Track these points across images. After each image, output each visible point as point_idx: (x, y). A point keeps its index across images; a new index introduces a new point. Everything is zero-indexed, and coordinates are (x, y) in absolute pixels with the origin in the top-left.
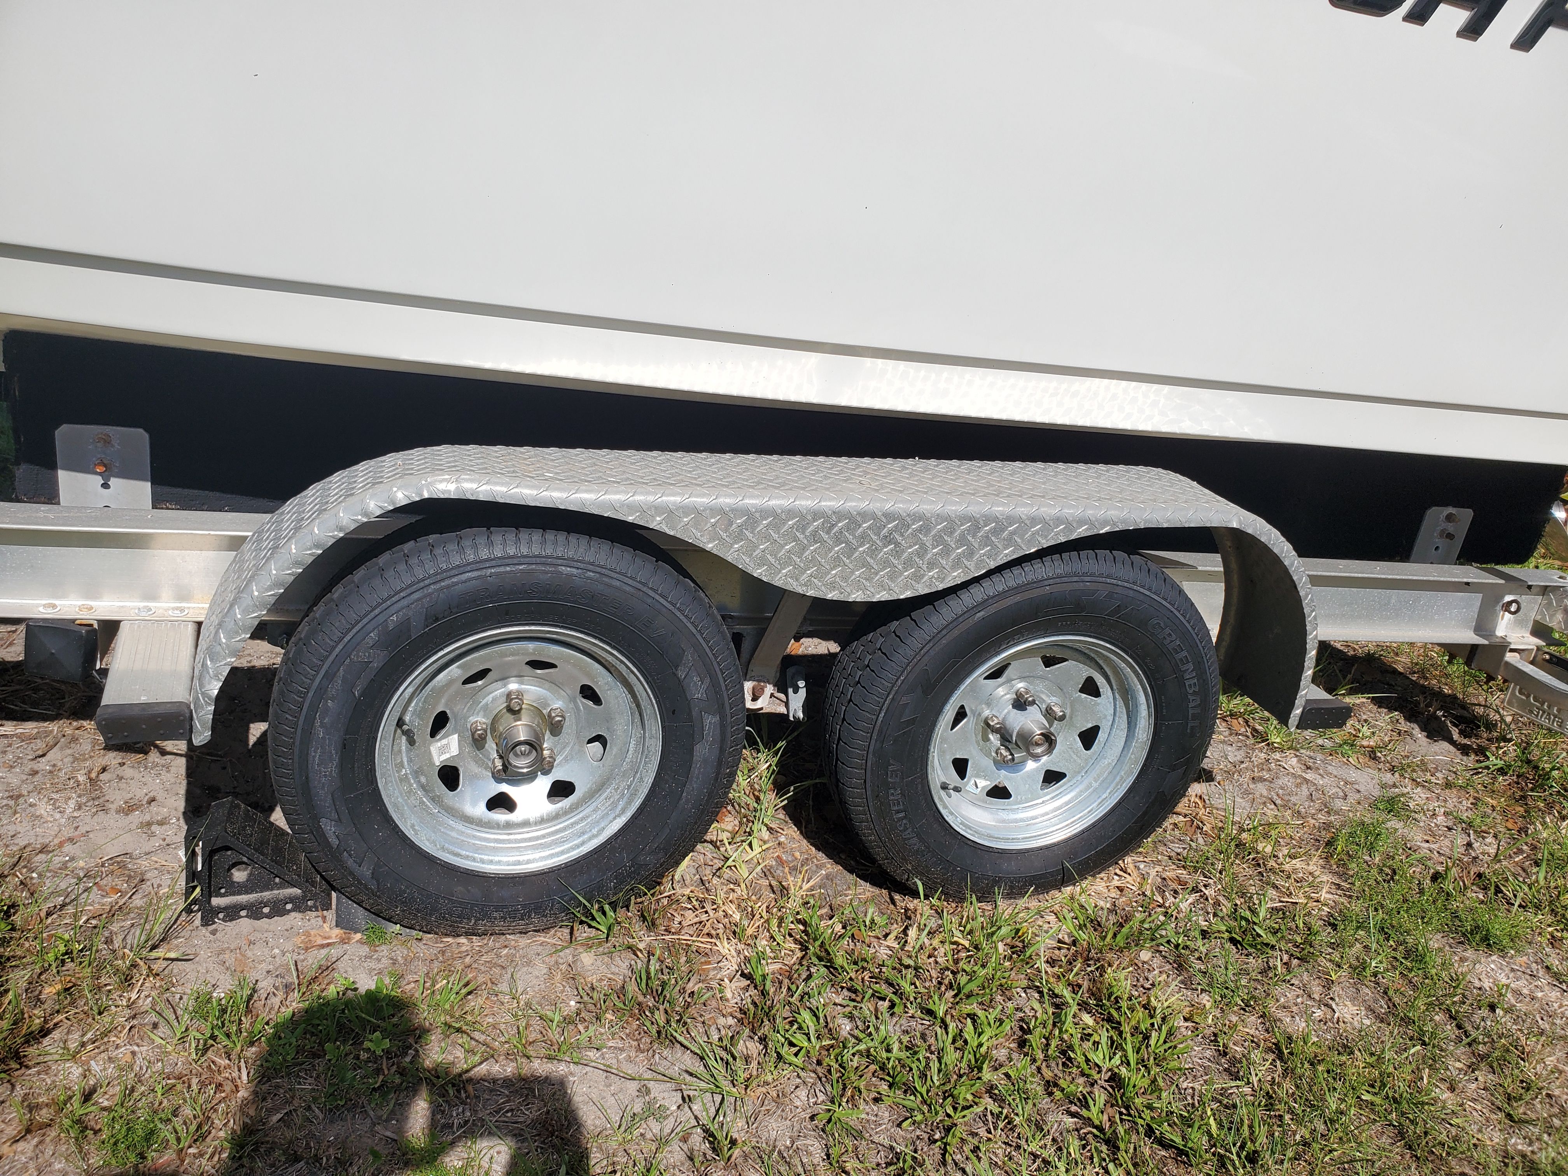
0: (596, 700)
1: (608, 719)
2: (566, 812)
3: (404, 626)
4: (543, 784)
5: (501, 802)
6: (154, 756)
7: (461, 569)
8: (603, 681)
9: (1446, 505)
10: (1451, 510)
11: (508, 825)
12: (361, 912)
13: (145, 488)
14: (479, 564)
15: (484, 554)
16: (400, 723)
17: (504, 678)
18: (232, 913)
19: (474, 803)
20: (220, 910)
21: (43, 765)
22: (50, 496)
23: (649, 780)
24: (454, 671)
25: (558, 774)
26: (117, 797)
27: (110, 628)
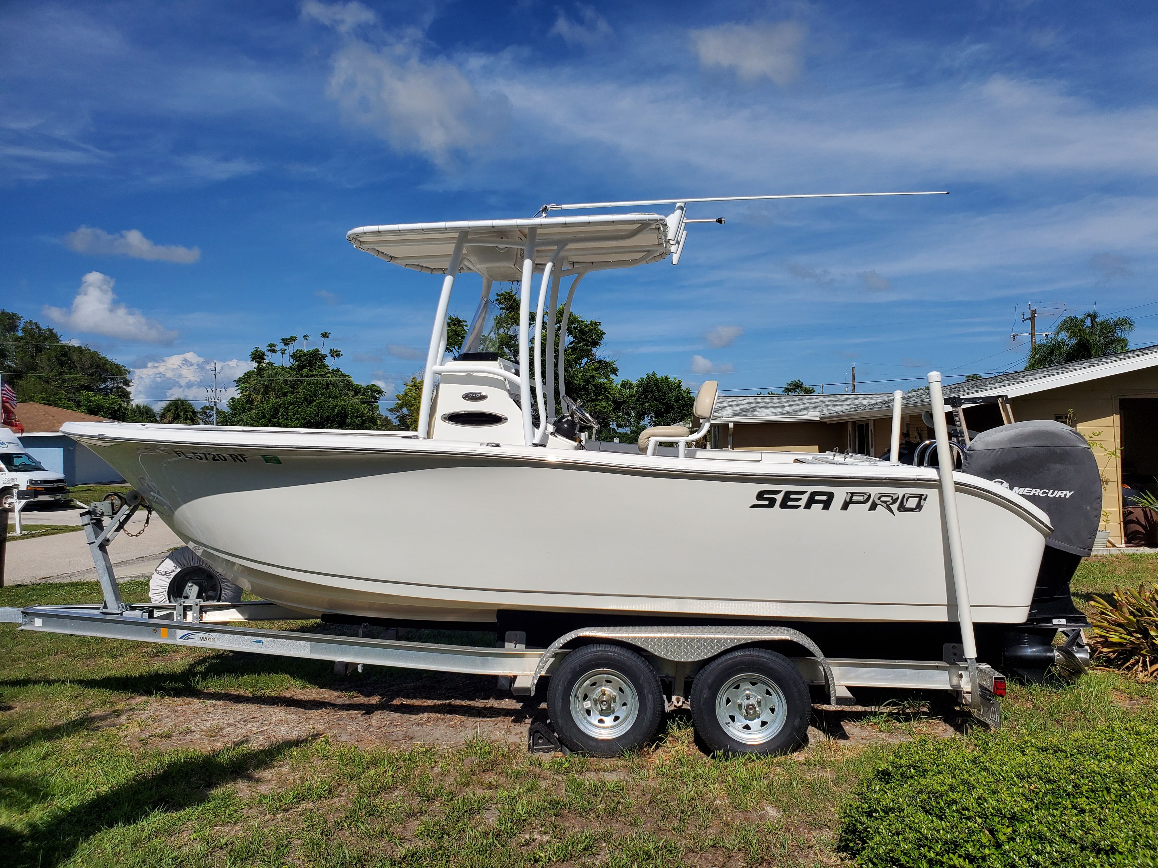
0: (623, 692)
1: (626, 698)
2: (618, 724)
3: (575, 669)
4: (612, 717)
5: (601, 721)
6: (523, 724)
7: (588, 653)
8: (624, 686)
9: (952, 643)
10: (954, 644)
11: (603, 728)
12: (568, 750)
13: (524, 646)
14: (591, 653)
15: (592, 650)
16: (576, 695)
17: (601, 686)
18: (538, 750)
19: (595, 720)
20: (535, 750)
21: (496, 726)
22: (504, 647)
23: (637, 714)
24: (588, 682)
25: (615, 714)
26: (514, 732)
27: (515, 677)
